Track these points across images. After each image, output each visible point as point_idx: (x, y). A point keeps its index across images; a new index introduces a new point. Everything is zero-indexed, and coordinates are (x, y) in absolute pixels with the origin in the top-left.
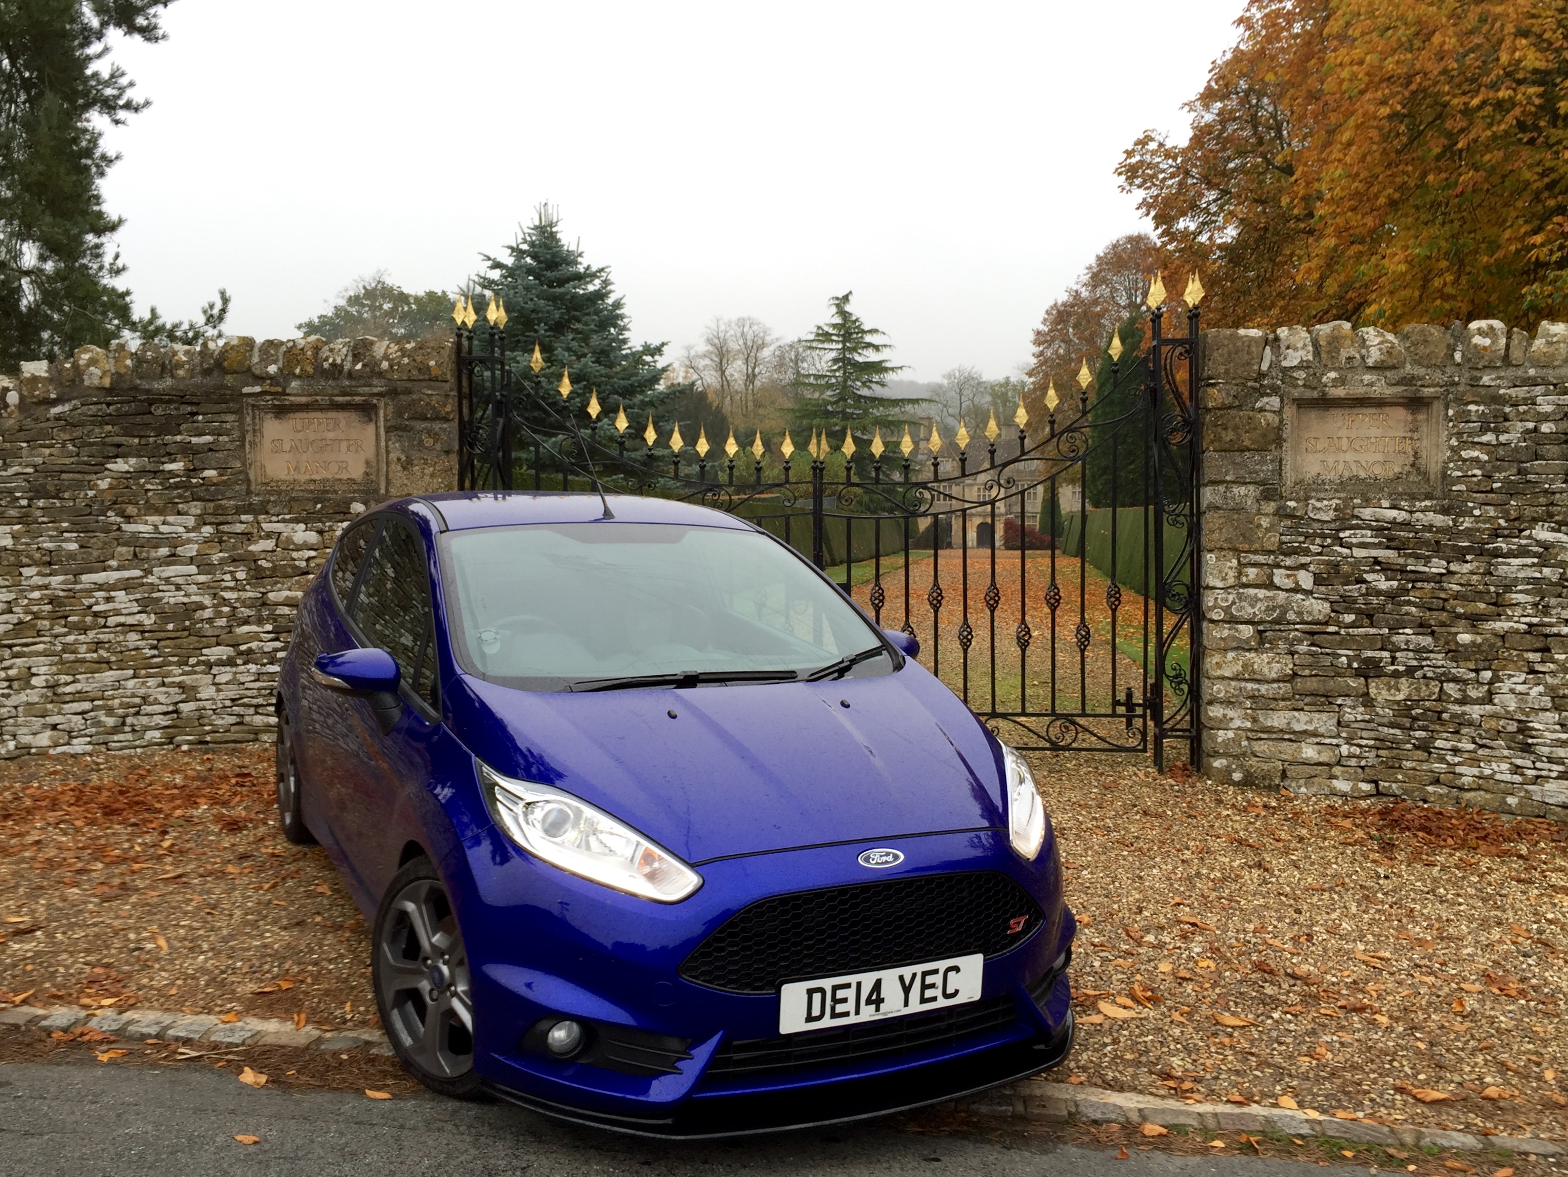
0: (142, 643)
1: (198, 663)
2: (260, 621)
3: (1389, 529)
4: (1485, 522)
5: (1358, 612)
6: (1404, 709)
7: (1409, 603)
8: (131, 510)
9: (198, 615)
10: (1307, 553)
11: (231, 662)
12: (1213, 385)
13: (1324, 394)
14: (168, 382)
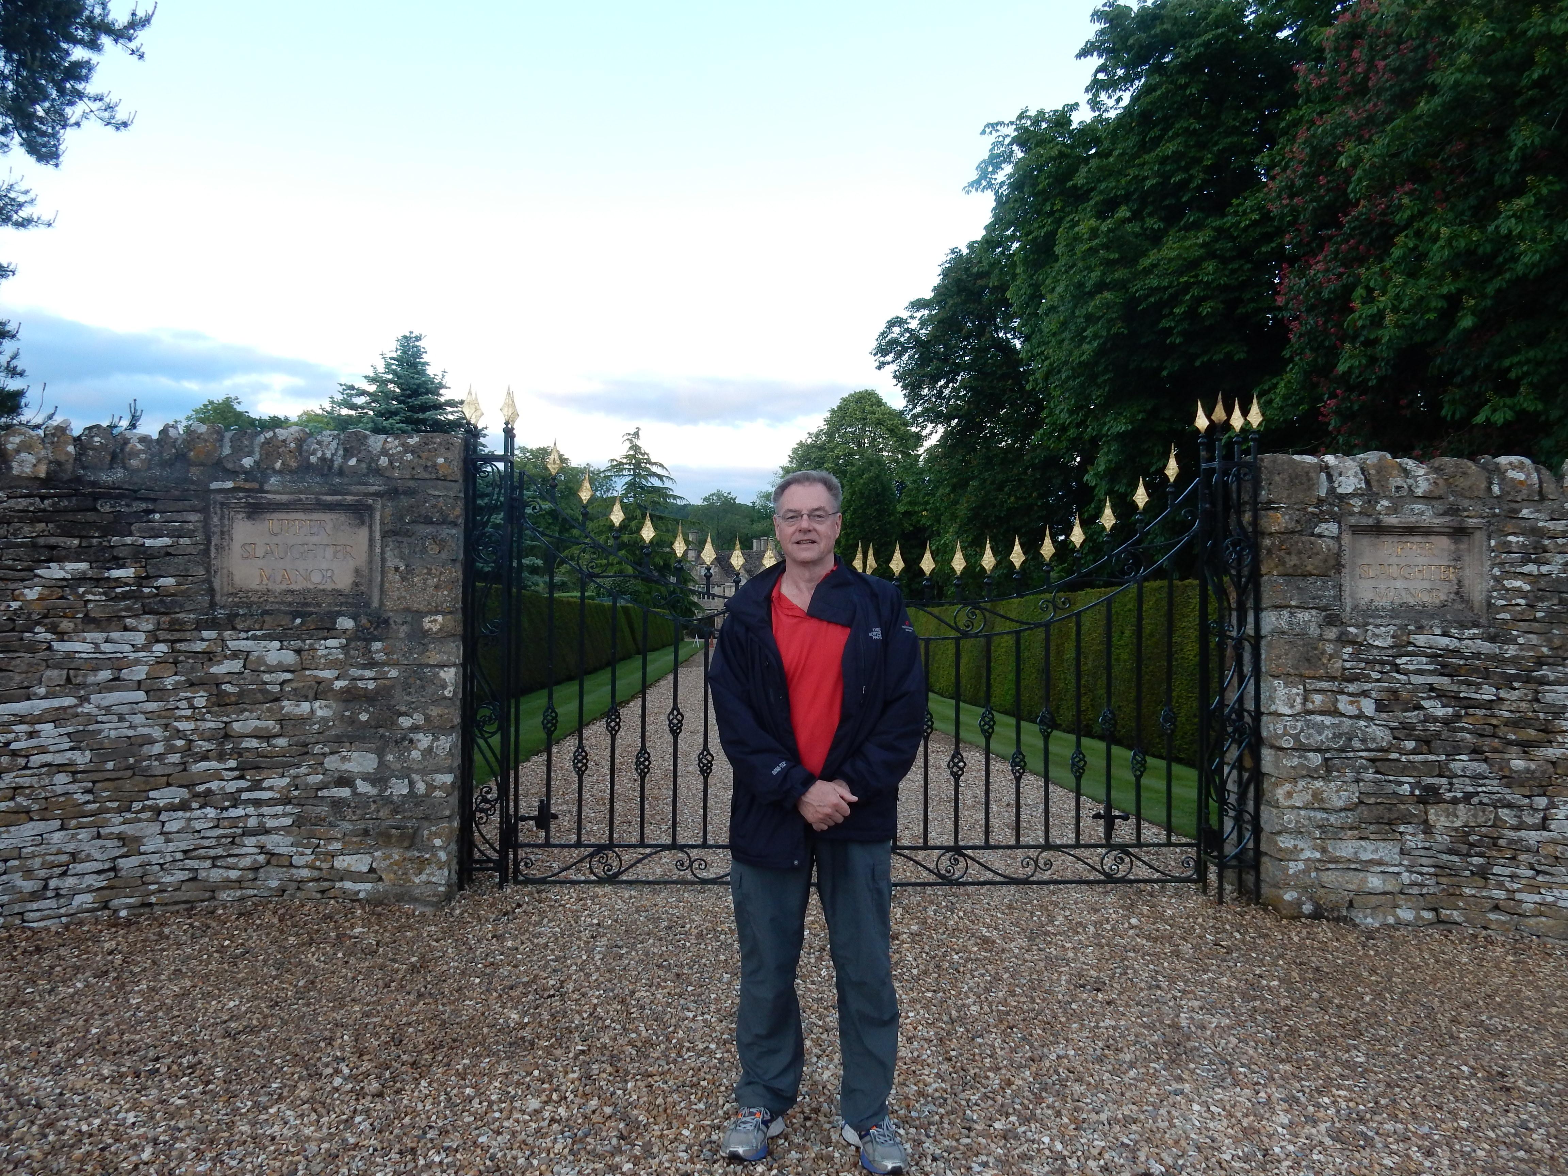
0: (72, 788)
1: (143, 810)
2: (221, 757)
3: (1440, 656)
4: (1528, 650)
5: (1418, 739)
6: (1463, 835)
7: (1463, 729)
8: (66, 625)
9: (146, 750)
10: (1367, 678)
11: (184, 806)
12: (1277, 509)
13: (1379, 521)
14: (119, 474)
